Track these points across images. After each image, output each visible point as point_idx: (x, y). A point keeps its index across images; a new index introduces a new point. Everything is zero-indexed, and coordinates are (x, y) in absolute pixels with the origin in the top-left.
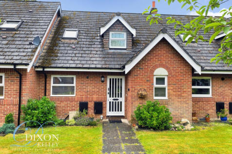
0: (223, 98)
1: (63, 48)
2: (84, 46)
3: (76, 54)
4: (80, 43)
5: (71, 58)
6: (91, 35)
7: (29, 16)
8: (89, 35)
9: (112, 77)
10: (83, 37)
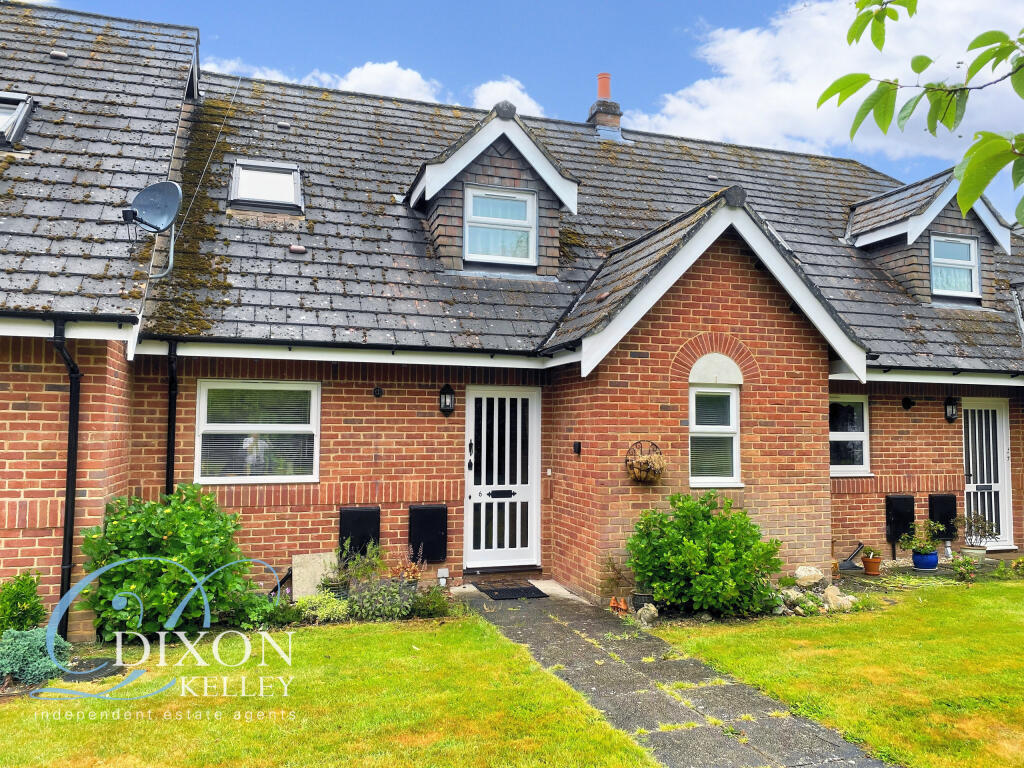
0: (910, 479)
1: (245, 250)
2: (345, 244)
3: (314, 280)
4: (318, 229)
5: (298, 298)
6: (364, 196)
7: (60, 80)
8: (352, 195)
9: (485, 392)
10: (330, 204)
